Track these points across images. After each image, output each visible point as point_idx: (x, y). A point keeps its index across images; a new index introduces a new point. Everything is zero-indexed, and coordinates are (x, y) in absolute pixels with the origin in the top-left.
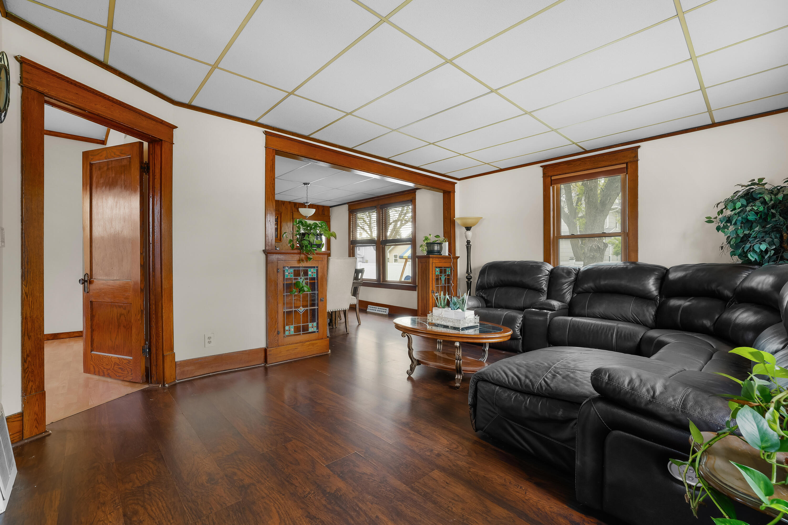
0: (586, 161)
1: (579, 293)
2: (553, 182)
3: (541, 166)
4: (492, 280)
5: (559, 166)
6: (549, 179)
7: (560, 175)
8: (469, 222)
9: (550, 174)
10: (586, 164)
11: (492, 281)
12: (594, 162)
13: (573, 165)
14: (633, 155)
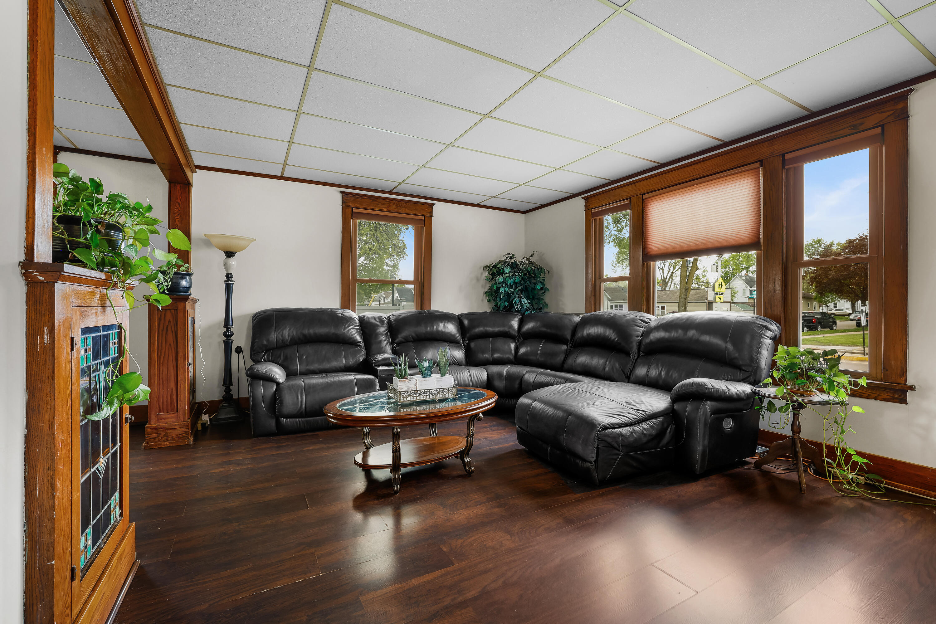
0: (390, 202)
1: (398, 344)
2: (354, 215)
3: (342, 192)
4: (287, 335)
5: (362, 198)
6: (350, 210)
7: (363, 209)
8: (232, 245)
9: (352, 205)
10: (390, 205)
11: (287, 337)
12: (398, 206)
13: (377, 202)
14: (429, 211)
